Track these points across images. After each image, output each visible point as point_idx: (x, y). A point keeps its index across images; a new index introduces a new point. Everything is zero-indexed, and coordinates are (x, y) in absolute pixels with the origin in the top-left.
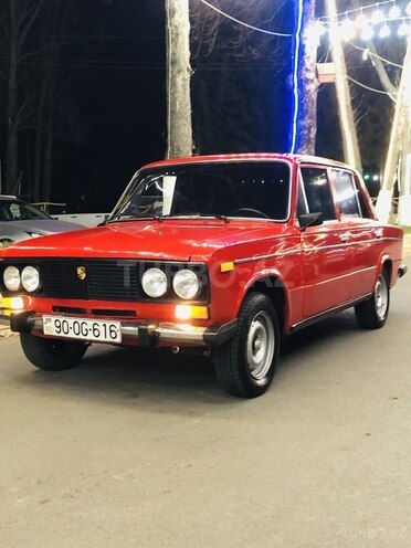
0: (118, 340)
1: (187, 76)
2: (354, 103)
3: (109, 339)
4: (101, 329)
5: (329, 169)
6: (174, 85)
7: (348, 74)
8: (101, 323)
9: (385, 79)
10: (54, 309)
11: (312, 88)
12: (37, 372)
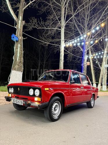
0: (22, 105)
1: (63, 62)
2: (94, 69)
3: (21, 104)
4: (20, 102)
5: (80, 74)
6: (61, 63)
7: (93, 65)
8: (20, 100)
9: (100, 66)
10: (15, 97)
11: (86, 66)
12: (16, 110)
